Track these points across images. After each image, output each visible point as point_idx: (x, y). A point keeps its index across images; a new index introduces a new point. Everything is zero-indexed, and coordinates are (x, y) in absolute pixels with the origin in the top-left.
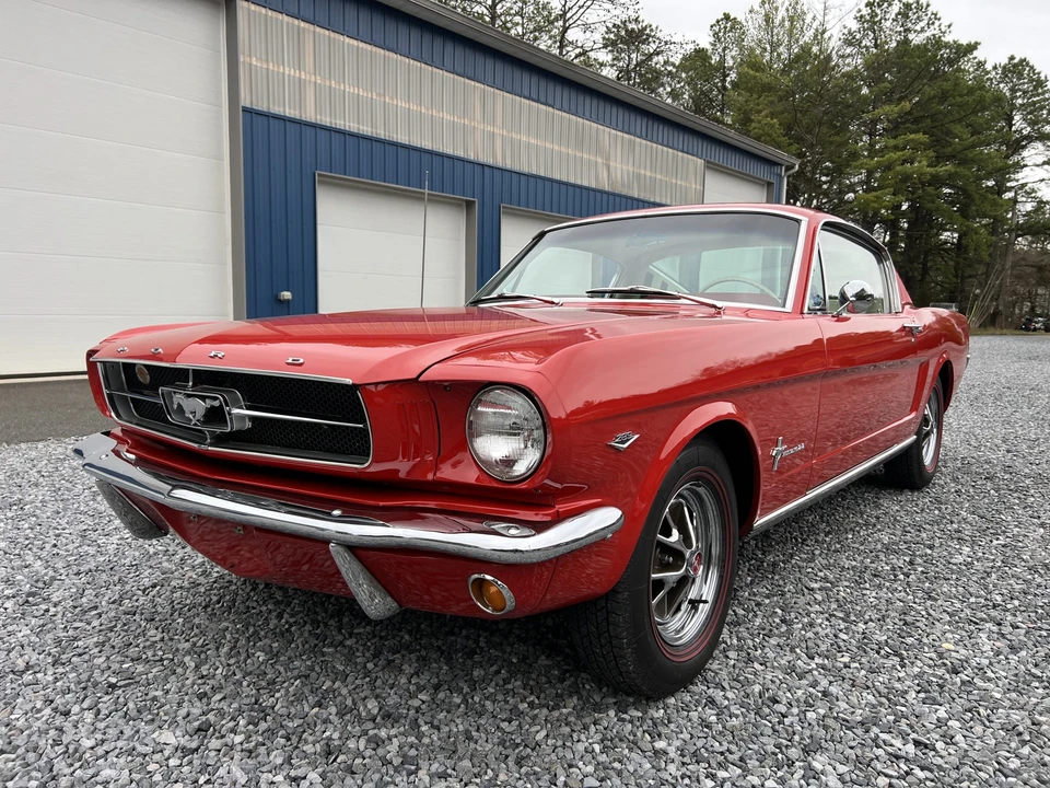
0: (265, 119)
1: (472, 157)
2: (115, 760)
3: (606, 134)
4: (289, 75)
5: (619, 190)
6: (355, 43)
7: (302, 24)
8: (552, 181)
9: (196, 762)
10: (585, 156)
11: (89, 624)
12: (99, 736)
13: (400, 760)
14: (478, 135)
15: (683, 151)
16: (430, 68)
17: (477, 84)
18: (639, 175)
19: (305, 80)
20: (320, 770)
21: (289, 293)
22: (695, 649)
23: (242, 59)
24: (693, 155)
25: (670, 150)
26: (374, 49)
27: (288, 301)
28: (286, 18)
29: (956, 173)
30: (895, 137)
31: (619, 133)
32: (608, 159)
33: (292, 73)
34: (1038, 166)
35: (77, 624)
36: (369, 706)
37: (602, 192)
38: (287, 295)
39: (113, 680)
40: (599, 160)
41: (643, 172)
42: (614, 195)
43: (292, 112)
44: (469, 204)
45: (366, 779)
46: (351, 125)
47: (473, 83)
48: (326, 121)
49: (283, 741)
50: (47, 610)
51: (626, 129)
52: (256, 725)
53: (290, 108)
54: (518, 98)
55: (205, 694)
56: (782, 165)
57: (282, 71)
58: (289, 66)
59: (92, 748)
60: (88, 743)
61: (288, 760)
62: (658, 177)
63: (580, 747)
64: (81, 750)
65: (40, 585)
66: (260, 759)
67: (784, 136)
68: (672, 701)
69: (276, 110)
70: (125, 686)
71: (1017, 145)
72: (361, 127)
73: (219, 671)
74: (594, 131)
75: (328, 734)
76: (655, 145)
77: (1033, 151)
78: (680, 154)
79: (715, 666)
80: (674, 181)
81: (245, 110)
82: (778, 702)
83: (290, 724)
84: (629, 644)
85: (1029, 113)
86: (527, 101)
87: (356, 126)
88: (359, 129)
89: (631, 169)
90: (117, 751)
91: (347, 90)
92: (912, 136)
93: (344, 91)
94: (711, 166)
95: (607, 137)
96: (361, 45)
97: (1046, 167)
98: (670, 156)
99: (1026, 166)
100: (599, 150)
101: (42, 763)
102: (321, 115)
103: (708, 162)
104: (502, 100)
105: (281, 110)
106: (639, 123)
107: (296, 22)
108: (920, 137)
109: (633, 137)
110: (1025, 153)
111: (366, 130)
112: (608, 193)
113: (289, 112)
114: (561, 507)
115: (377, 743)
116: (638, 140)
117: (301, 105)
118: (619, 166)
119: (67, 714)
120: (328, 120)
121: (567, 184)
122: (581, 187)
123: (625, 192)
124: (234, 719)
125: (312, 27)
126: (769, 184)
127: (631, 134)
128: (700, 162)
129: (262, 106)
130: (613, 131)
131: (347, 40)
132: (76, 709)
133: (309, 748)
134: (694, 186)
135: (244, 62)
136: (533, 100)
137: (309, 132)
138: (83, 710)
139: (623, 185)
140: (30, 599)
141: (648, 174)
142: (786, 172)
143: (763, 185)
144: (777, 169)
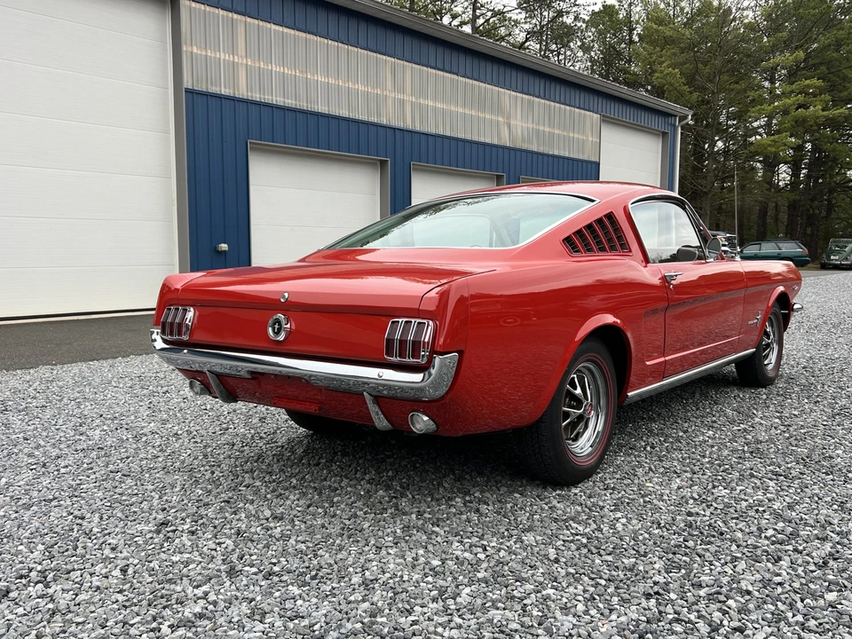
0: (205, 97)
1: (384, 122)
3: (507, 95)
4: (224, 60)
5: (519, 145)
6: (281, 29)
7: (235, 16)
8: (457, 140)
10: (487, 116)
14: (390, 102)
15: (579, 108)
16: (346, 47)
17: (389, 58)
18: (538, 131)
19: (238, 63)
20: (232, 540)
21: (226, 245)
23: (184, 48)
24: (589, 111)
25: (568, 108)
26: (297, 33)
27: (225, 251)
28: (221, 12)
31: (519, 95)
32: (509, 117)
33: (227, 58)
36: (265, 514)
37: (504, 148)
38: (224, 247)
40: (501, 119)
41: (541, 128)
42: (515, 150)
43: (227, 90)
44: (383, 163)
46: (278, 100)
47: (384, 57)
48: (257, 97)
51: (526, 90)
53: (225, 87)
54: (425, 68)
56: (675, 116)
57: (218, 56)
58: (224, 51)
62: (557, 132)
67: (685, 85)
69: (213, 89)
72: (286, 101)
74: (495, 94)
75: (239, 525)
76: (553, 104)
78: (577, 110)
80: (571, 135)
81: (188, 91)
86: (434, 71)
87: (282, 99)
88: (284, 102)
89: (531, 126)
91: (274, 69)
92: (807, 82)
93: (272, 70)
94: (606, 120)
95: (507, 98)
96: (286, 30)
98: (568, 113)
100: (499, 110)
102: (252, 92)
103: (604, 116)
104: (411, 71)
105: (218, 89)
106: (538, 84)
107: (230, 14)
109: (531, 98)
111: (290, 103)
112: (509, 149)
113: (224, 91)
115: (268, 529)
116: (536, 99)
117: (235, 85)
118: (519, 124)
120: (258, 96)
121: (471, 142)
122: (485, 145)
123: (525, 146)
125: (243, 18)
126: (664, 134)
127: (530, 95)
128: (596, 117)
129: (202, 87)
130: (513, 93)
131: (274, 27)
133: (227, 531)
134: (590, 139)
135: (186, 51)
136: (439, 69)
137: (242, 106)
139: (523, 140)
141: (547, 129)
142: (679, 122)
143: (659, 135)
144: (671, 120)
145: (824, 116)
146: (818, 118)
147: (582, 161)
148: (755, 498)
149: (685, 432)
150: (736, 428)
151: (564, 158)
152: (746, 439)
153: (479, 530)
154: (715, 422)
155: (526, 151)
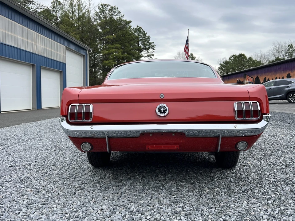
5: (40, 54)
10: (29, 41)
15: (59, 43)
24: (62, 44)
25: (55, 42)
29: (128, 57)
30: (112, 45)
31: (39, 34)
32: (36, 43)
34: (146, 57)
37: (35, 54)
40: (33, 43)
41: (47, 48)
51: (41, 32)
56: (87, 50)
62: (52, 50)
71: (140, 50)
74: (31, 33)
76: (51, 40)
77: (144, 53)
80: (57, 52)
85: (143, 42)
89: (44, 47)
92: (117, 45)
94: (68, 49)
95: (35, 34)
97: (148, 57)
99: (142, 56)
100: (33, 39)
103: (67, 47)
106: (46, 32)
108: (118, 45)
110: (142, 53)
112: (37, 55)
116: (45, 37)
118: (40, 46)
121: (23, 50)
122: (28, 52)
123: (42, 55)
126: (84, 56)
127: (43, 35)
128: (64, 47)
130: (37, 33)
134: (63, 55)
139: (41, 52)
141: (49, 49)
142: (88, 52)
143: (82, 56)
144: (85, 51)
145: (122, 56)
146: (120, 56)
147: (61, 62)
151: (55, 60)
155: (43, 56)
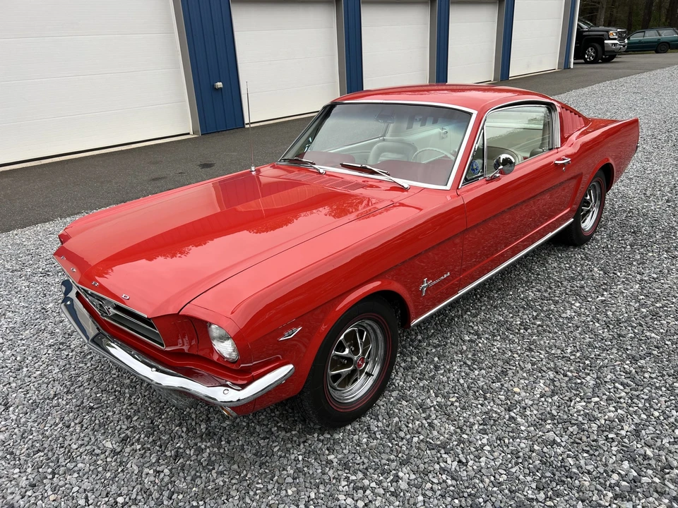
2: (85, 457)
9: (118, 460)
11: (86, 364)
12: (80, 442)
13: (206, 463)
20: (169, 468)
21: (221, 83)
22: (364, 401)
27: (221, 88)
35: (81, 365)
36: (202, 427)
38: (219, 85)
39: (92, 405)
45: (189, 474)
49: (158, 448)
50: (68, 355)
52: (149, 438)
55: (130, 416)
59: (77, 449)
60: (74, 446)
61: (158, 461)
63: (293, 457)
64: (72, 450)
65: (67, 336)
66: (146, 459)
68: (349, 427)
70: (97, 408)
73: (139, 400)
75: (178, 445)
79: (381, 403)
82: (401, 430)
83: (163, 438)
84: (313, 413)
90: (86, 452)
101: (54, 458)
114: (254, 374)
115: (200, 451)
119: (68, 427)
124: (139, 433)
132: (73, 424)
133: (168, 454)
138: (76, 424)
140: (61, 346)
148: (606, 417)
149: (556, 303)
150: (600, 298)
152: (607, 316)
153: (366, 461)
154: (582, 287)
